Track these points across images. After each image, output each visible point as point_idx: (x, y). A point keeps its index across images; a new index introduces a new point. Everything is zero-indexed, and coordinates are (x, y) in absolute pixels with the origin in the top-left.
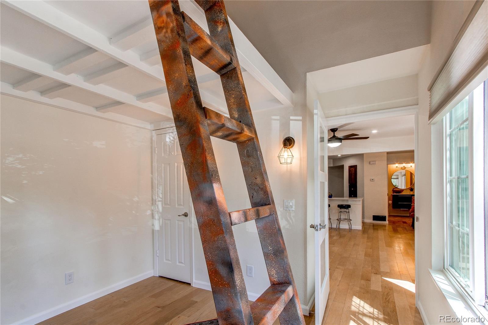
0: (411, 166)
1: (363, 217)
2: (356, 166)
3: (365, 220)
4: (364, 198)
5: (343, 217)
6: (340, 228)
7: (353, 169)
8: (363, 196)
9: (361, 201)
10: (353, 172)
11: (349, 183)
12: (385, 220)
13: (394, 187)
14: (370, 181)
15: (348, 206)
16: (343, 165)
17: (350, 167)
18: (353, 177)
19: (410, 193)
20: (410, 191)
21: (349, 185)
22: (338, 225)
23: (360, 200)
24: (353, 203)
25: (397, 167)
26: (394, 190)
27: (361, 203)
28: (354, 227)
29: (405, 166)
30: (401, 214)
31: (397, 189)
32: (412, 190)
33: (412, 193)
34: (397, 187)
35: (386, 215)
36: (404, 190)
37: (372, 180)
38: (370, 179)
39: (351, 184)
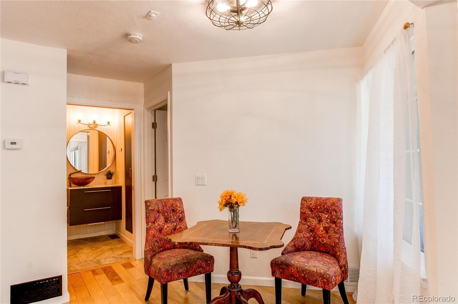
0: (108, 123)
13: (73, 171)
19: (107, 186)
20: (105, 177)
25: (79, 121)
26: (72, 176)
29: (97, 123)
30: (87, 234)
31: (78, 175)
32: (109, 175)
33: (110, 184)
34: (78, 169)
35: (64, 272)
36: (94, 177)
37: (9, 146)
38: (4, 142)
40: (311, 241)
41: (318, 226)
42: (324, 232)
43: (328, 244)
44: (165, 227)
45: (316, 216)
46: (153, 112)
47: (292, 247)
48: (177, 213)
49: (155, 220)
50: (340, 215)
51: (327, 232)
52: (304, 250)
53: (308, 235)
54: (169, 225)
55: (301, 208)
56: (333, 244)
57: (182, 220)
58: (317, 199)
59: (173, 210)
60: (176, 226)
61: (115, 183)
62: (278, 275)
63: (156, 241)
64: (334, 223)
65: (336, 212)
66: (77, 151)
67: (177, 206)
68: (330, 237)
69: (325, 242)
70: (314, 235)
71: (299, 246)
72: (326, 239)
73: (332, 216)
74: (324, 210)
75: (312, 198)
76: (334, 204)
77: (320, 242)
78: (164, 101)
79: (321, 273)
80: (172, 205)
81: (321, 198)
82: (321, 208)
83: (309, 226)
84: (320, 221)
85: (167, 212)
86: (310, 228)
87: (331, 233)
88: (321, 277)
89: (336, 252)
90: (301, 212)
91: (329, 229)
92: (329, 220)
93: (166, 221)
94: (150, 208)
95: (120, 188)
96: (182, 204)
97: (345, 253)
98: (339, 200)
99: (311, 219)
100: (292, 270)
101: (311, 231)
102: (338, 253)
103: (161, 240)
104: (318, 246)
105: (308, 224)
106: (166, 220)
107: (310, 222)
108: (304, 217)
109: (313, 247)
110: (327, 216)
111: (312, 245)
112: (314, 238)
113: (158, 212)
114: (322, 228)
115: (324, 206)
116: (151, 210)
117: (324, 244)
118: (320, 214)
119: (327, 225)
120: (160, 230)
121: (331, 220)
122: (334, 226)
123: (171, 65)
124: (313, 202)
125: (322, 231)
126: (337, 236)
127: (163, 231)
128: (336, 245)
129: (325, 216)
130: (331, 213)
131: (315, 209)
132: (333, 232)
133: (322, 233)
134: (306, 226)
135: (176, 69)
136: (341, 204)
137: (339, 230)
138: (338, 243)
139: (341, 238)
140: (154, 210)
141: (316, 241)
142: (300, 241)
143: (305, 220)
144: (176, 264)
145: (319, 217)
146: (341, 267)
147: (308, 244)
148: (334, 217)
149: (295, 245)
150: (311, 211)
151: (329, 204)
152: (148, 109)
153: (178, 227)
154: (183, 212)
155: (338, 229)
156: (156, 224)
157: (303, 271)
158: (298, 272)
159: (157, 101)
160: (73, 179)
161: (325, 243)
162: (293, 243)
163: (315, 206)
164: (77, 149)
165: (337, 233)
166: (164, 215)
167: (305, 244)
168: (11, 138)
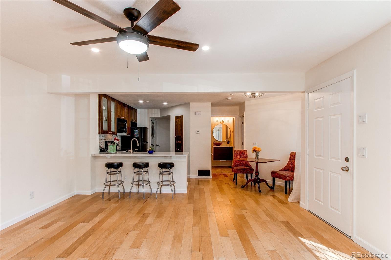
0: (228, 121)
1: (189, 173)
2: (182, 116)
3: (190, 176)
4: (189, 153)
5: (166, 178)
6: (162, 192)
7: (179, 120)
8: (189, 150)
9: (187, 157)
10: (179, 123)
11: (175, 136)
12: (209, 175)
13: (215, 140)
14: (196, 133)
15: (171, 165)
16: (170, 116)
17: (177, 118)
18: (179, 128)
19: (227, 146)
20: (227, 143)
21: (175, 137)
22: (159, 189)
23: (185, 156)
24: (178, 160)
25: (217, 121)
26: (215, 142)
27: (186, 160)
28: (178, 191)
29: (223, 121)
30: (220, 165)
31: (217, 142)
32: (228, 142)
33: (228, 146)
34: (217, 140)
35: (210, 169)
36: (222, 143)
37: (197, 132)
38: (196, 131)
39: (177, 136)
46: (242, 117)
47: (283, 169)
53: (290, 166)
59: (243, 154)
60: (244, 159)
61: (231, 146)
63: (236, 163)
66: (219, 131)
67: (245, 152)
71: (286, 169)
78: (243, 115)
80: (243, 152)
83: (291, 163)
85: (241, 154)
90: (290, 157)
95: (232, 147)
96: (247, 152)
103: (238, 163)
106: (241, 157)
111: (291, 169)
113: (238, 154)
116: (236, 153)
123: (245, 102)
135: (246, 104)
147: (290, 169)
150: (293, 157)
152: (240, 117)
154: (247, 155)
159: (241, 115)
160: (215, 143)
164: (219, 130)
166: (240, 155)
167: (289, 169)
168: (198, 130)
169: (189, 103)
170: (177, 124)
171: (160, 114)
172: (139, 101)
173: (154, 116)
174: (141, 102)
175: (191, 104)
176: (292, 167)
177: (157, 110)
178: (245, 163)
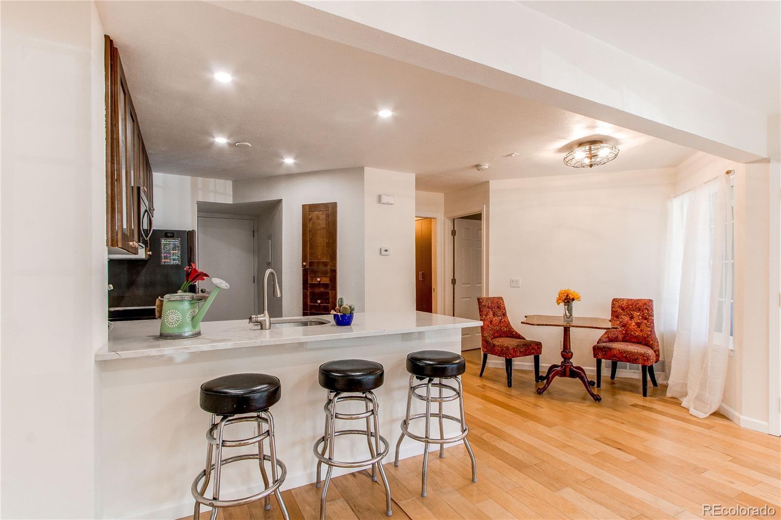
2: (336, 205)
7: (320, 215)
10: (322, 223)
11: (304, 261)
14: (380, 253)
18: (320, 240)
21: (304, 266)
37: (383, 252)
38: (381, 249)
39: (311, 264)
40: (623, 334)
41: (630, 322)
42: (636, 326)
43: (640, 336)
44: (494, 320)
45: (628, 314)
46: (452, 220)
47: (606, 338)
48: (501, 309)
49: (487, 314)
50: (652, 313)
51: (639, 327)
52: (617, 341)
53: (621, 329)
54: (496, 318)
55: (612, 308)
56: (646, 336)
57: (505, 315)
58: (629, 300)
59: (498, 307)
60: (501, 319)
62: (600, 357)
64: (646, 319)
65: (648, 310)
67: (500, 304)
68: (641, 331)
69: (637, 334)
70: (626, 330)
72: (638, 332)
73: (643, 314)
74: (636, 309)
75: (623, 300)
76: (645, 304)
77: (631, 335)
79: (641, 353)
80: (497, 303)
81: (632, 299)
82: (633, 307)
83: (621, 322)
84: (632, 318)
85: (494, 308)
86: (622, 324)
87: (643, 327)
88: (641, 355)
89: (649, 342)
90: (612, 311)
91: (640, 325)
92: (641, 317)
93: (494, 315)
94: (483, 304)
97: (658, 342)
98: (651, 301)
99: (622, 316)
100: (614, 352)
101: (623, 326)
102: (651, 342)
103: (492, 329)
104: (630, 338)
105: (620, 320)
107: (622, 318)
108: (615, 315)
109: (625, 338)
110: (638, 314)
112: (626, 331)
113: (488, 307)
114: (634, 324)
115: (636, 306)
117: (635, 336)
118: (632, 312)
119: (639, 321)
120: (491, 322)
121: (642, 317)
122: (646, 321)
123: (488, 181)
124: (625, 303)
125: (634, 326)
126: (650, 329)
127: (492, 323)
128: (648, 337)
129: (636, 314)
130: (643, 311)
131: (627, 308)
132: (645, 326)
133: (634, 327)
134: (619, 322)
135: (491, 186)
136: (652, 304)
137: (651, 326)
138: (650, 335)
139: (652, 331)
140: (485, 305)
141: (628, 334)
142: (613, 334)
143: (617, 317)
144: (518, 345)
145: (631, 314)
146: (655, 351)
147: (620, 336)
148: (646, 315)
149: (608, 337)
150: (623, 309)
151: (640, 304)
152: (450, 218)
153: (503, 321)
154: (505, 309)
155: (650, 324)
156: (488, 317)
157: (625, 352)
158: (621, 353)
161: (637, 336)
162: (607, 336)
163: (627, 306)
165: (649, 327)
166: (492, 310)
167: (617, 337)
168: (385, 247)
169: (361, 169)
170: (310, 225)
171: (235, 196)
172: (214, 137)
173: (212, 199)
174: (221, 140)
175: (369, 172)
176: (624, 332)
177: (223, 181)
178: (505, 330)
